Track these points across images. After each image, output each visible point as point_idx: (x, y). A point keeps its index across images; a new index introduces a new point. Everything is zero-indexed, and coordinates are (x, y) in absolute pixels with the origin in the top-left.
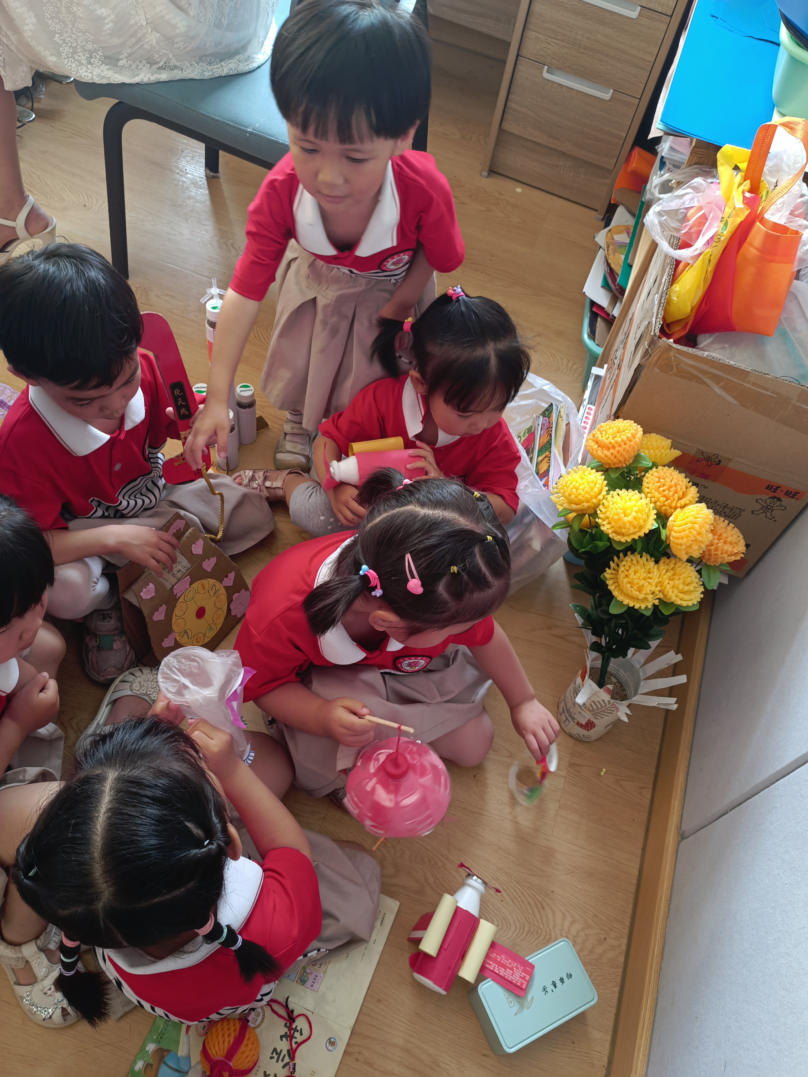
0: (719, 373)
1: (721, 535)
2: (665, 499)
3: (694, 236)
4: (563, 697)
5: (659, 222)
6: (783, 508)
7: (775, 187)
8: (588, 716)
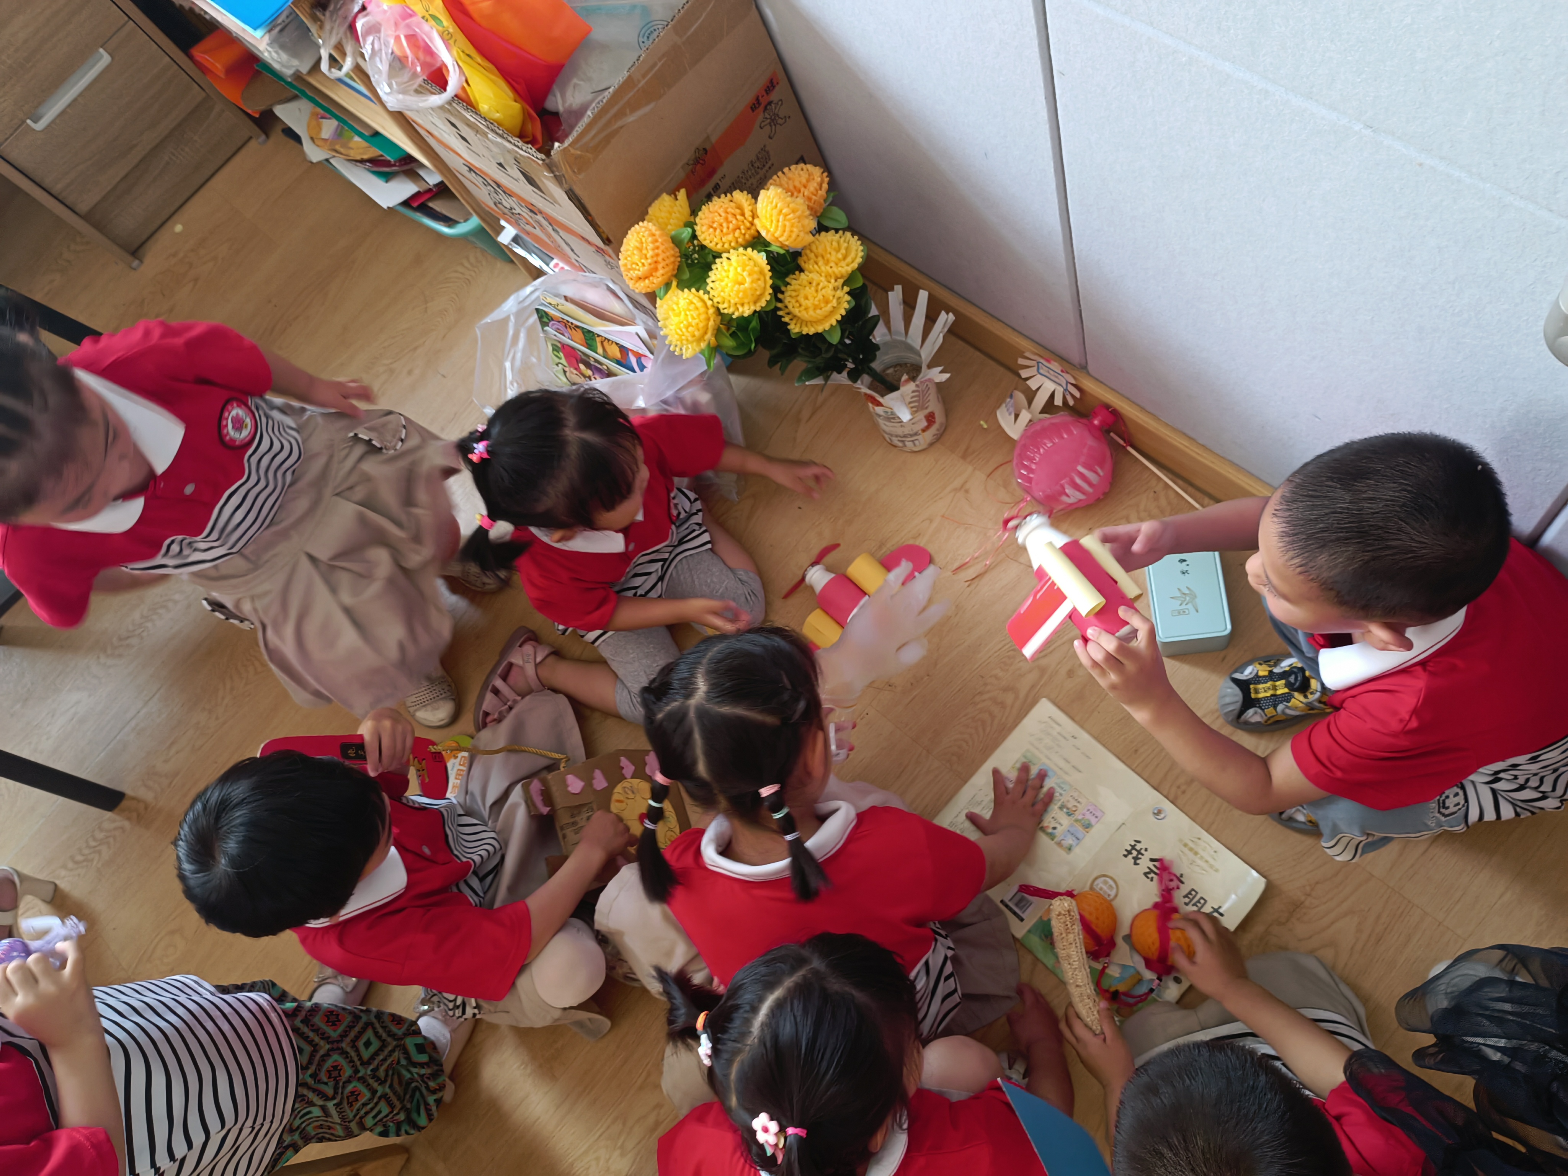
0: (615, 110)
1: (795, 187)
2: (738, 231)
3: (428, 59)
5: (399, 92)
6: (780, 103)
8: (921, 415)
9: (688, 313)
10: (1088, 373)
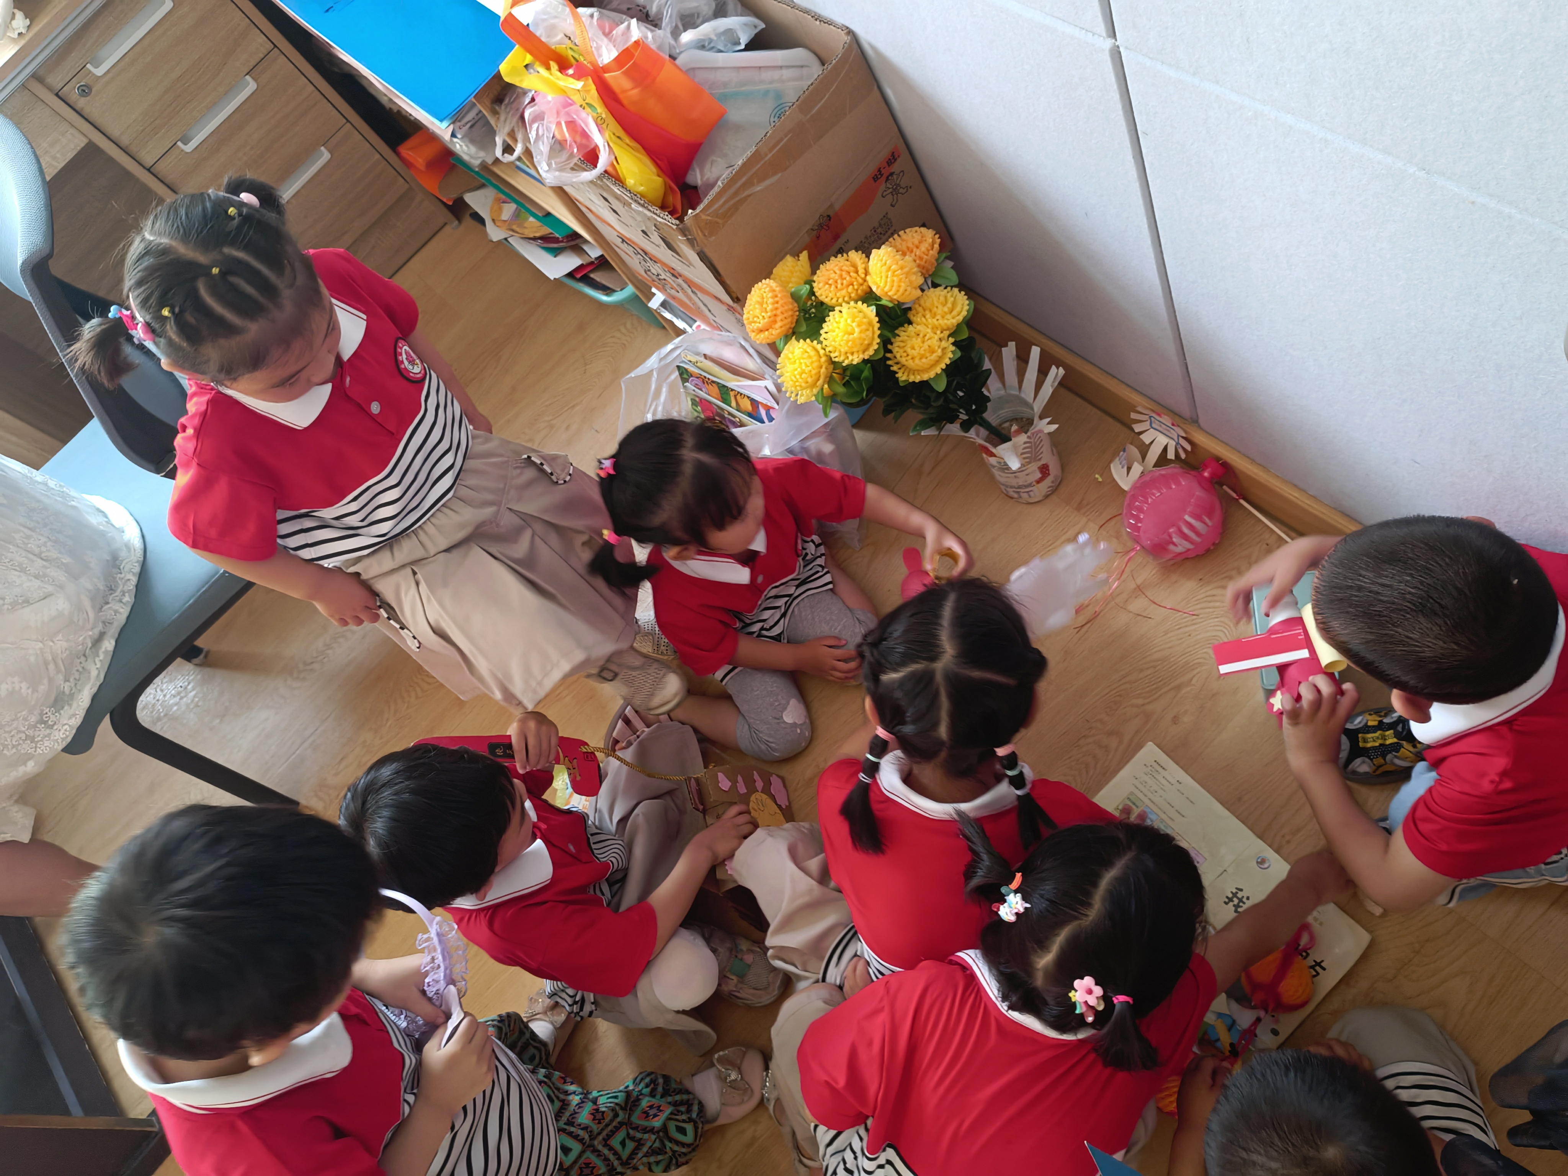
0: (744, 179)
1: (908, 248)
2: (851, 287)
3: (584, 141)
4: (1002, 487)
6: (901, 174)
7: (570, 38)
8: (1034, 467)
9: (802, 361)
10: (1199, 427)
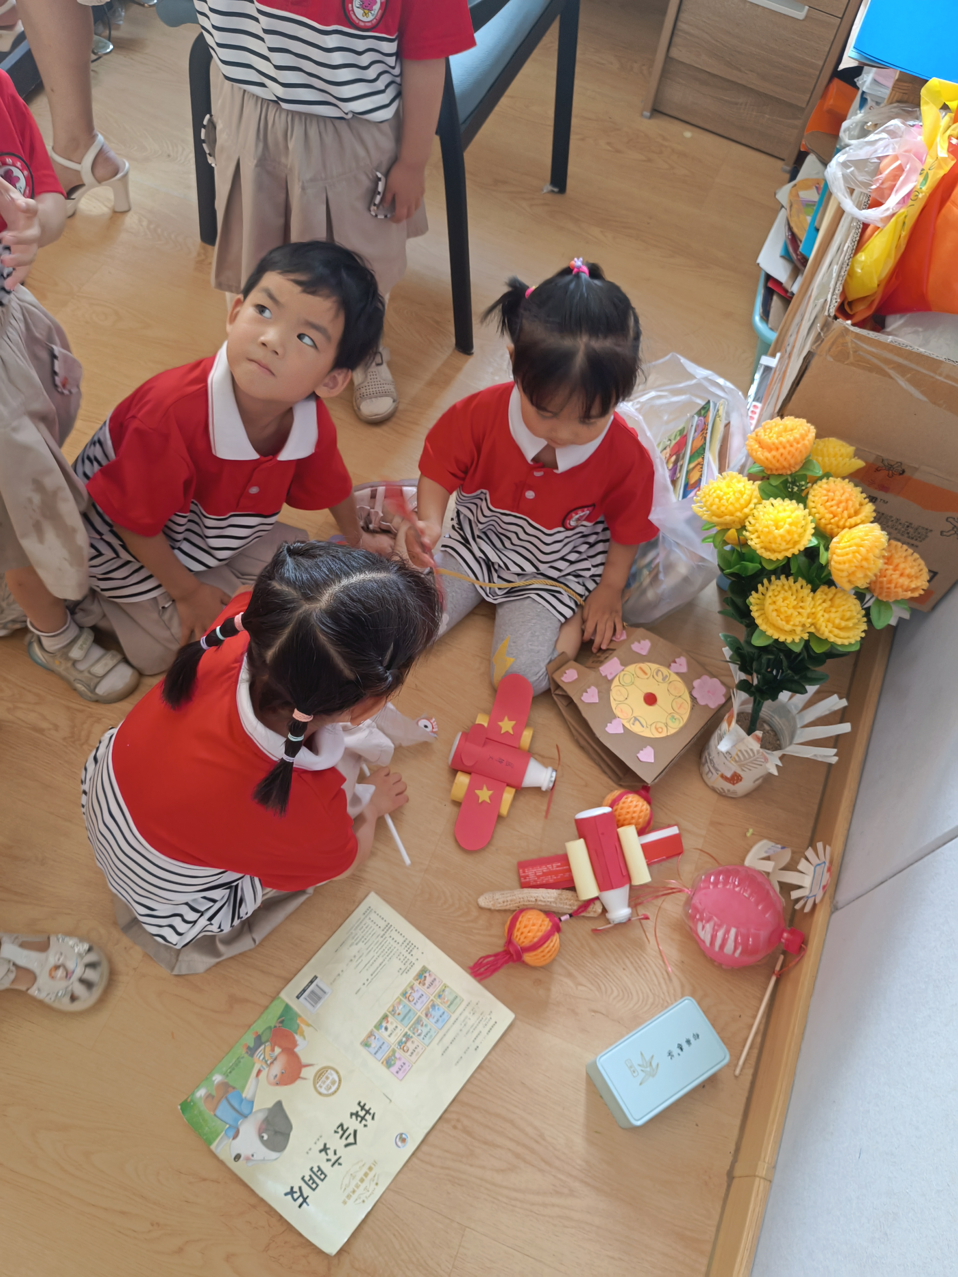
2: (832, 517)
3: (887, 192)
4: (706, 746)
5: (843, 175)
8: (734, 767)
